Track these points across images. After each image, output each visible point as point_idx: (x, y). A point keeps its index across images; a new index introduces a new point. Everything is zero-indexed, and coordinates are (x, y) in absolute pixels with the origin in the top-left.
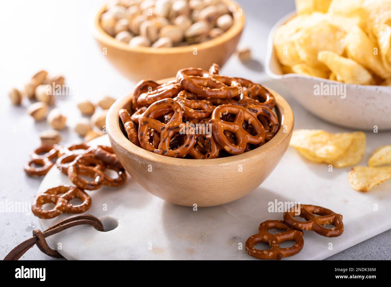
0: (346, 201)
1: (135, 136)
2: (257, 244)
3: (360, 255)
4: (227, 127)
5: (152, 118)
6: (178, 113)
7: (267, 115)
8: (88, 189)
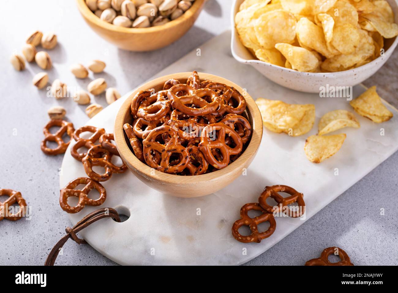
0: (304, 174)
1: (140, 153)
2: (241, 227)
3: (317, 223)
4: (213, 146)
5: (153, 142)
6: (174, 138)
7: (242, 123)
8: (101, 181)
